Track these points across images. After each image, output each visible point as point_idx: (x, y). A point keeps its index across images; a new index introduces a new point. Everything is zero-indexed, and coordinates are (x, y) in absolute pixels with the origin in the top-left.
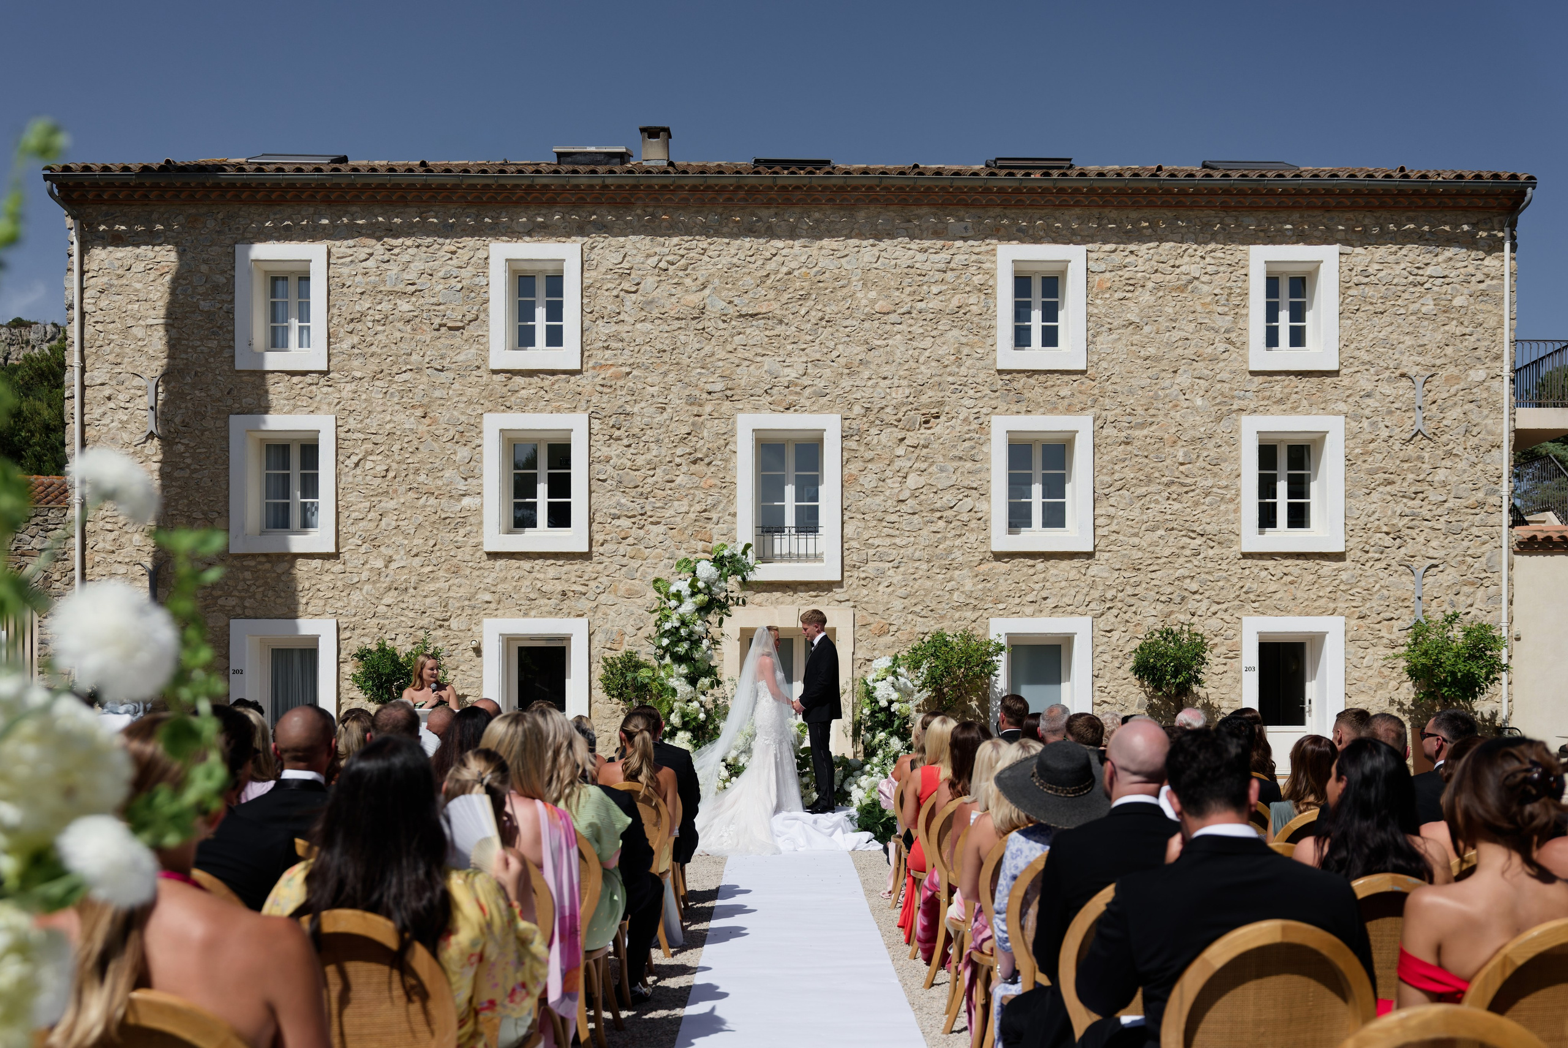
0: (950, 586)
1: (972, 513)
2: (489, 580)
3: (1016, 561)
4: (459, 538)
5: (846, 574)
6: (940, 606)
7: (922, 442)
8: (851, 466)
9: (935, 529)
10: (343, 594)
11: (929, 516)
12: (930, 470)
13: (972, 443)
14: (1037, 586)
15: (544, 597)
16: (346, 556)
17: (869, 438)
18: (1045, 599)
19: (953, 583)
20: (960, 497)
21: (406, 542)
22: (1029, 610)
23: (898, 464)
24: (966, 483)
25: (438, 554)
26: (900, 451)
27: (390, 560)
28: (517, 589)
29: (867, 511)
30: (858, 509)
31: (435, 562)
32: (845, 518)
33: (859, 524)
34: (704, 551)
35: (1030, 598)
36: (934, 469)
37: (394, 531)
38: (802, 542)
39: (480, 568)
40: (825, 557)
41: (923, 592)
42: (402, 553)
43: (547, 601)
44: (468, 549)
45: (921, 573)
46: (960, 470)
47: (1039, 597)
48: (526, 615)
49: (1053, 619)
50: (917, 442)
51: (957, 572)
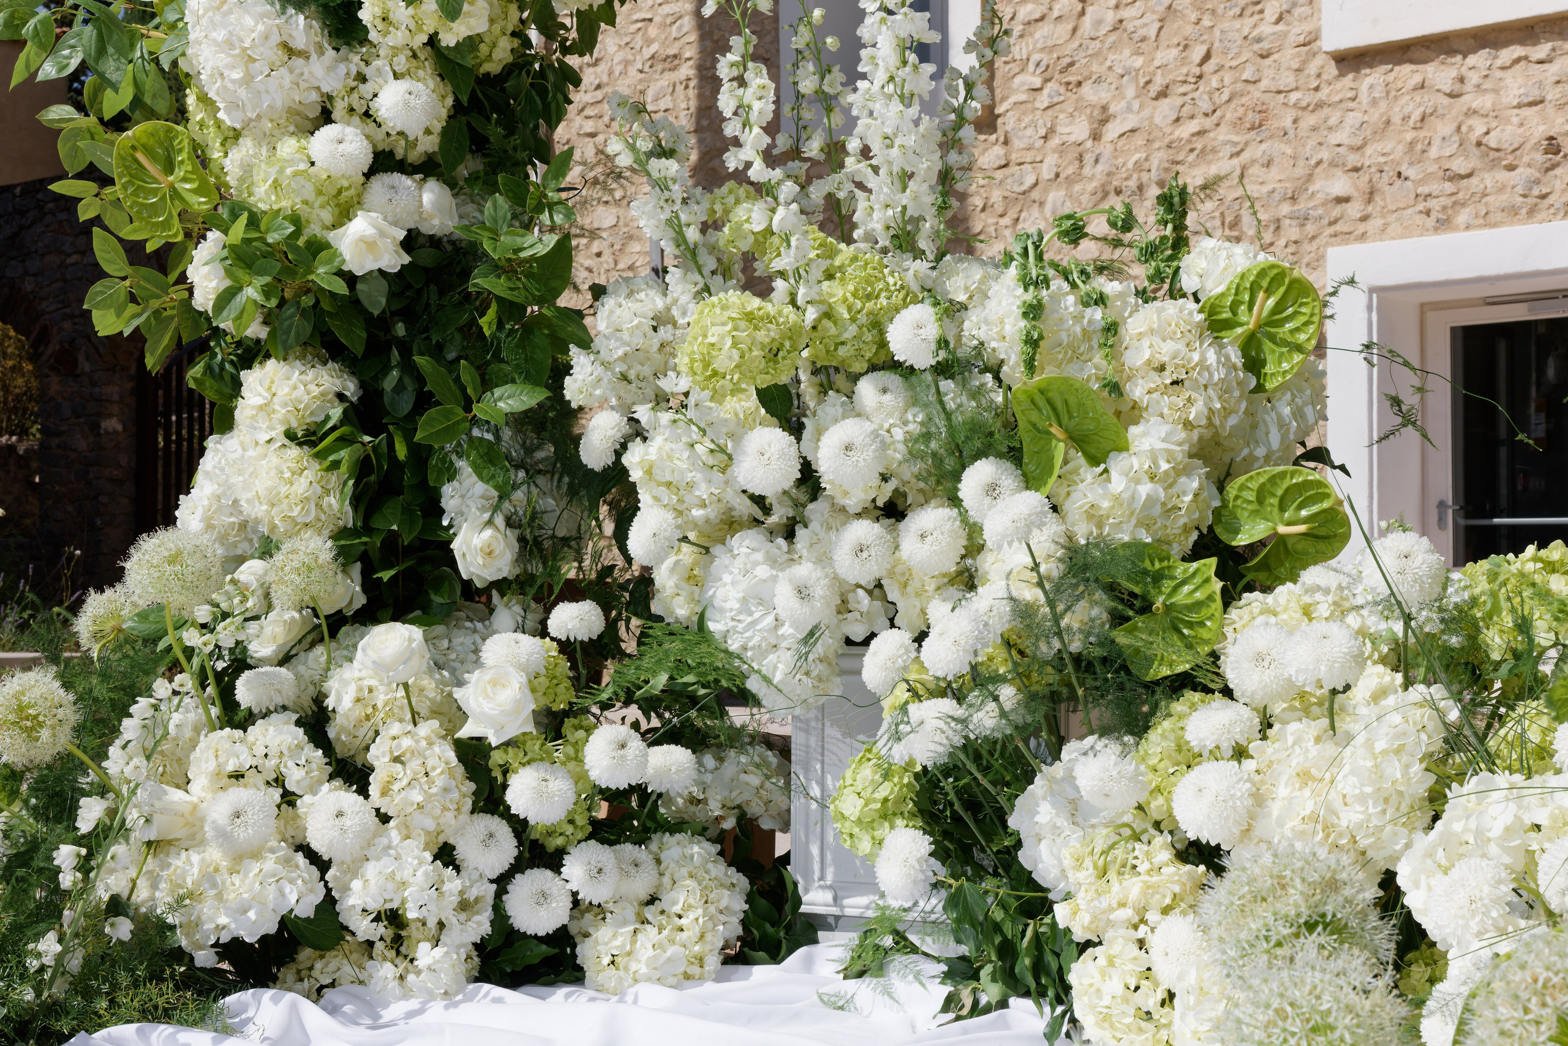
2: (1341, 136)
4: (1266, 29)
10: (1006, 221)
15: (1494, 164)
16: (1007, 123)
21: (1138, 62)
25: (1215, 83)
27: (1104, 118)
28: (1416, 151)
31: (1206, 106)
37: (1113, 37)
39: (1320, 105)
42: (1130, 92)
43: (1502, 176)
44: (1289, 57)
48: (1444, 224)
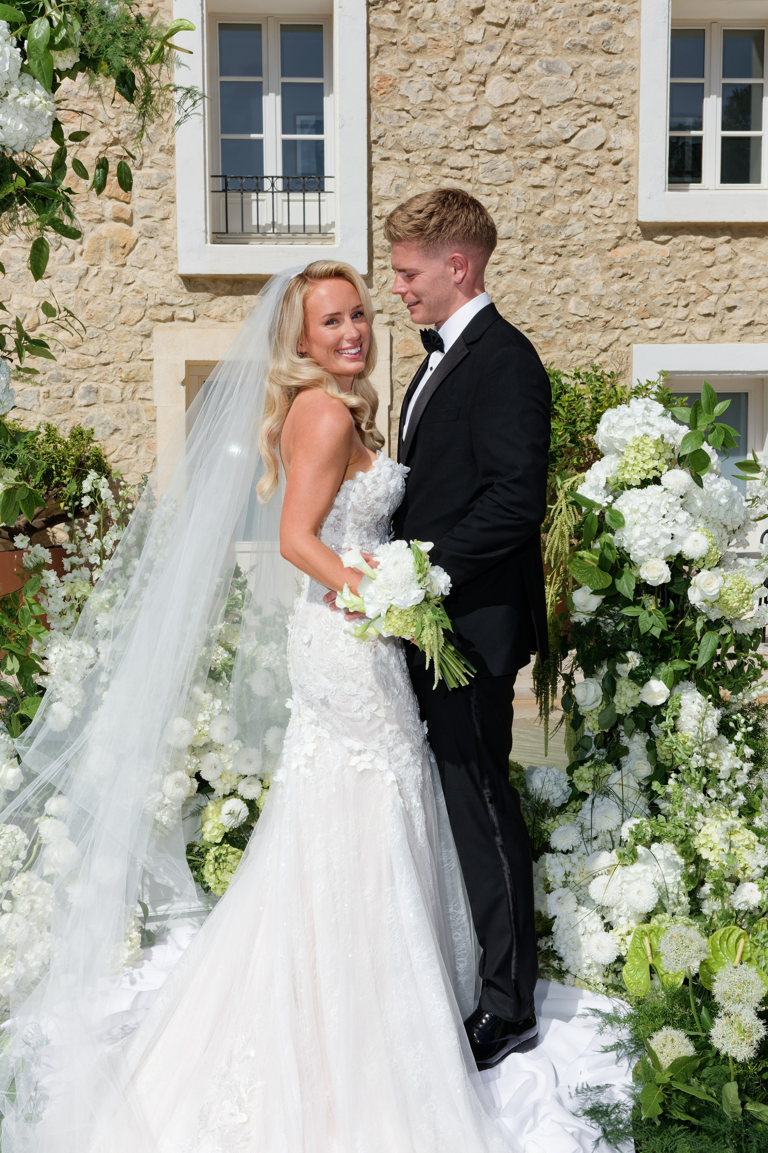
0: (563, 285)
1: (603, 152)
3: (680, 240)
5: (376, 263)
6: (544, 323)
7: (514, 16)
8: (381, 60)
9: (537, 182)
11: (527, 157)
12: (529, 70)
13: (605, 19)
14: (718, 287)
17: (417, 8)
18: (731, 309)
19: (568, 280)
20: (583, 120)
22: (702, 329)
23: (469, 57)
24: (593, 95)
26: (474, 33)
29: (413, 146)
30: (398, 143)
32: (375, 159)
33: (399, 171)
34: (117, 219)
35: (704, 308)
36: (535, 67)
38: (296, 207)
40: (336, 231)
41: (514, 298)
45: (510, 262)
46: (582, 71)
47: (720, 306)
49: (746, 346)
50: (504, 15)
51: (575, 261)
